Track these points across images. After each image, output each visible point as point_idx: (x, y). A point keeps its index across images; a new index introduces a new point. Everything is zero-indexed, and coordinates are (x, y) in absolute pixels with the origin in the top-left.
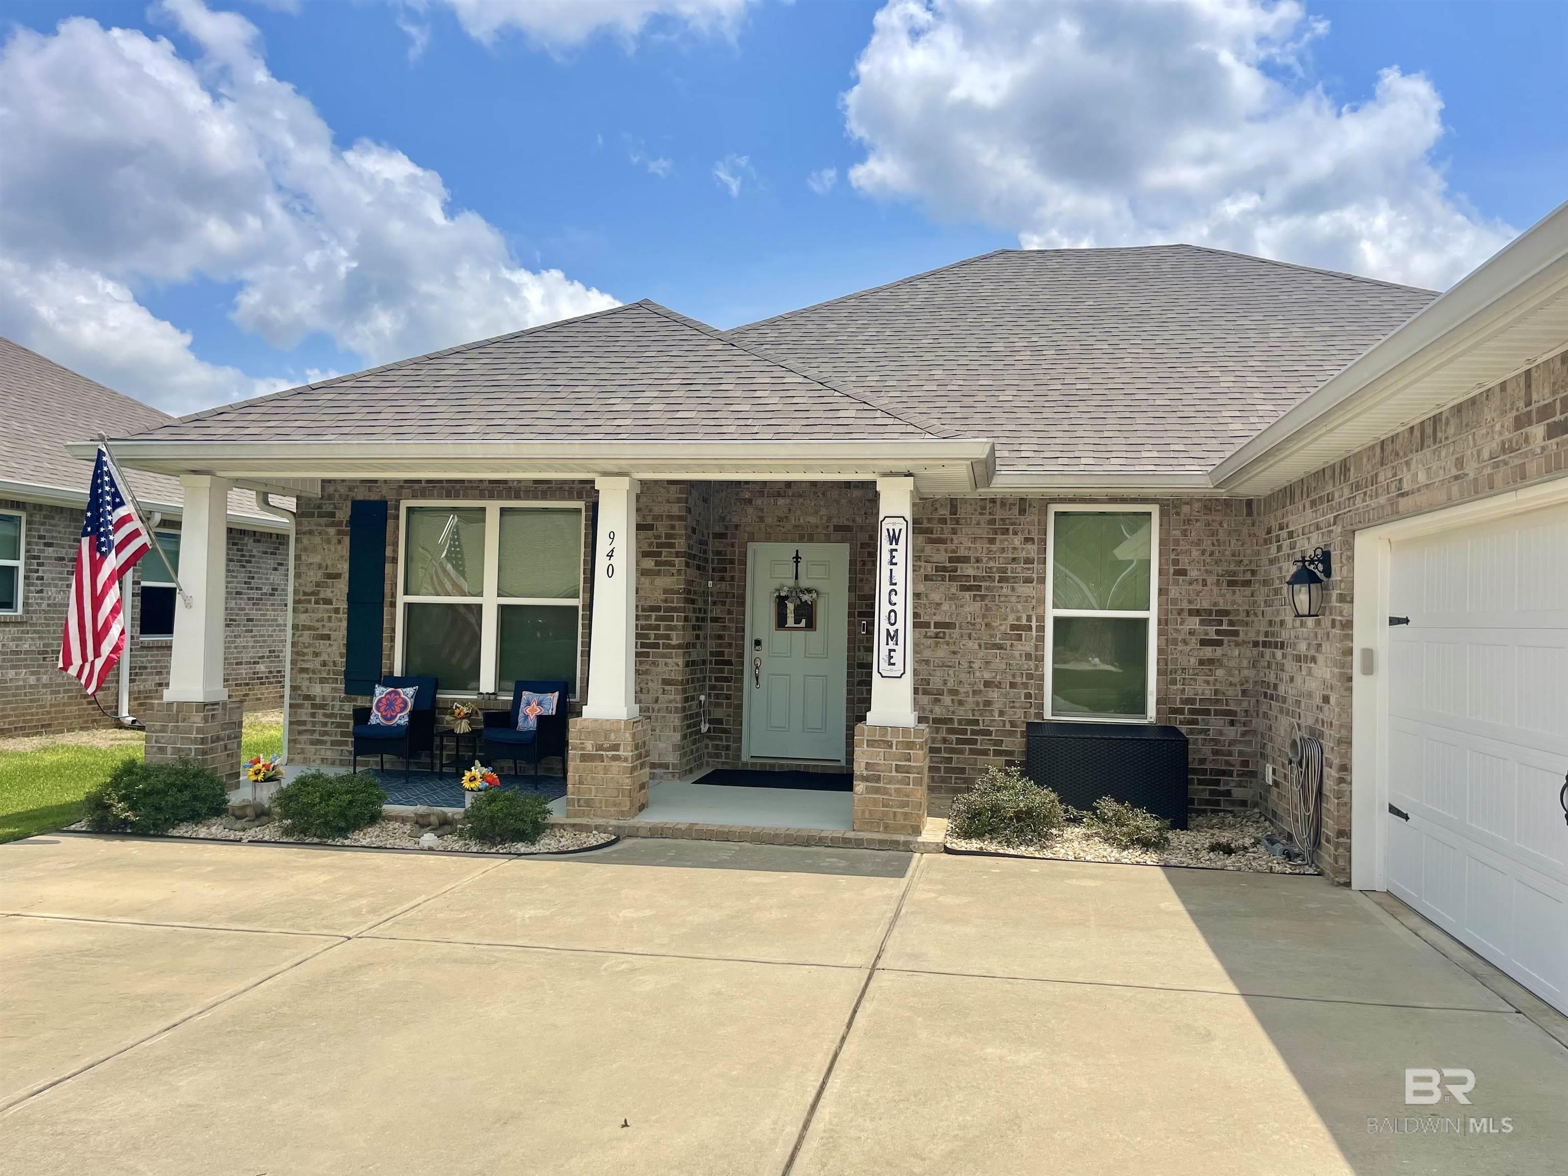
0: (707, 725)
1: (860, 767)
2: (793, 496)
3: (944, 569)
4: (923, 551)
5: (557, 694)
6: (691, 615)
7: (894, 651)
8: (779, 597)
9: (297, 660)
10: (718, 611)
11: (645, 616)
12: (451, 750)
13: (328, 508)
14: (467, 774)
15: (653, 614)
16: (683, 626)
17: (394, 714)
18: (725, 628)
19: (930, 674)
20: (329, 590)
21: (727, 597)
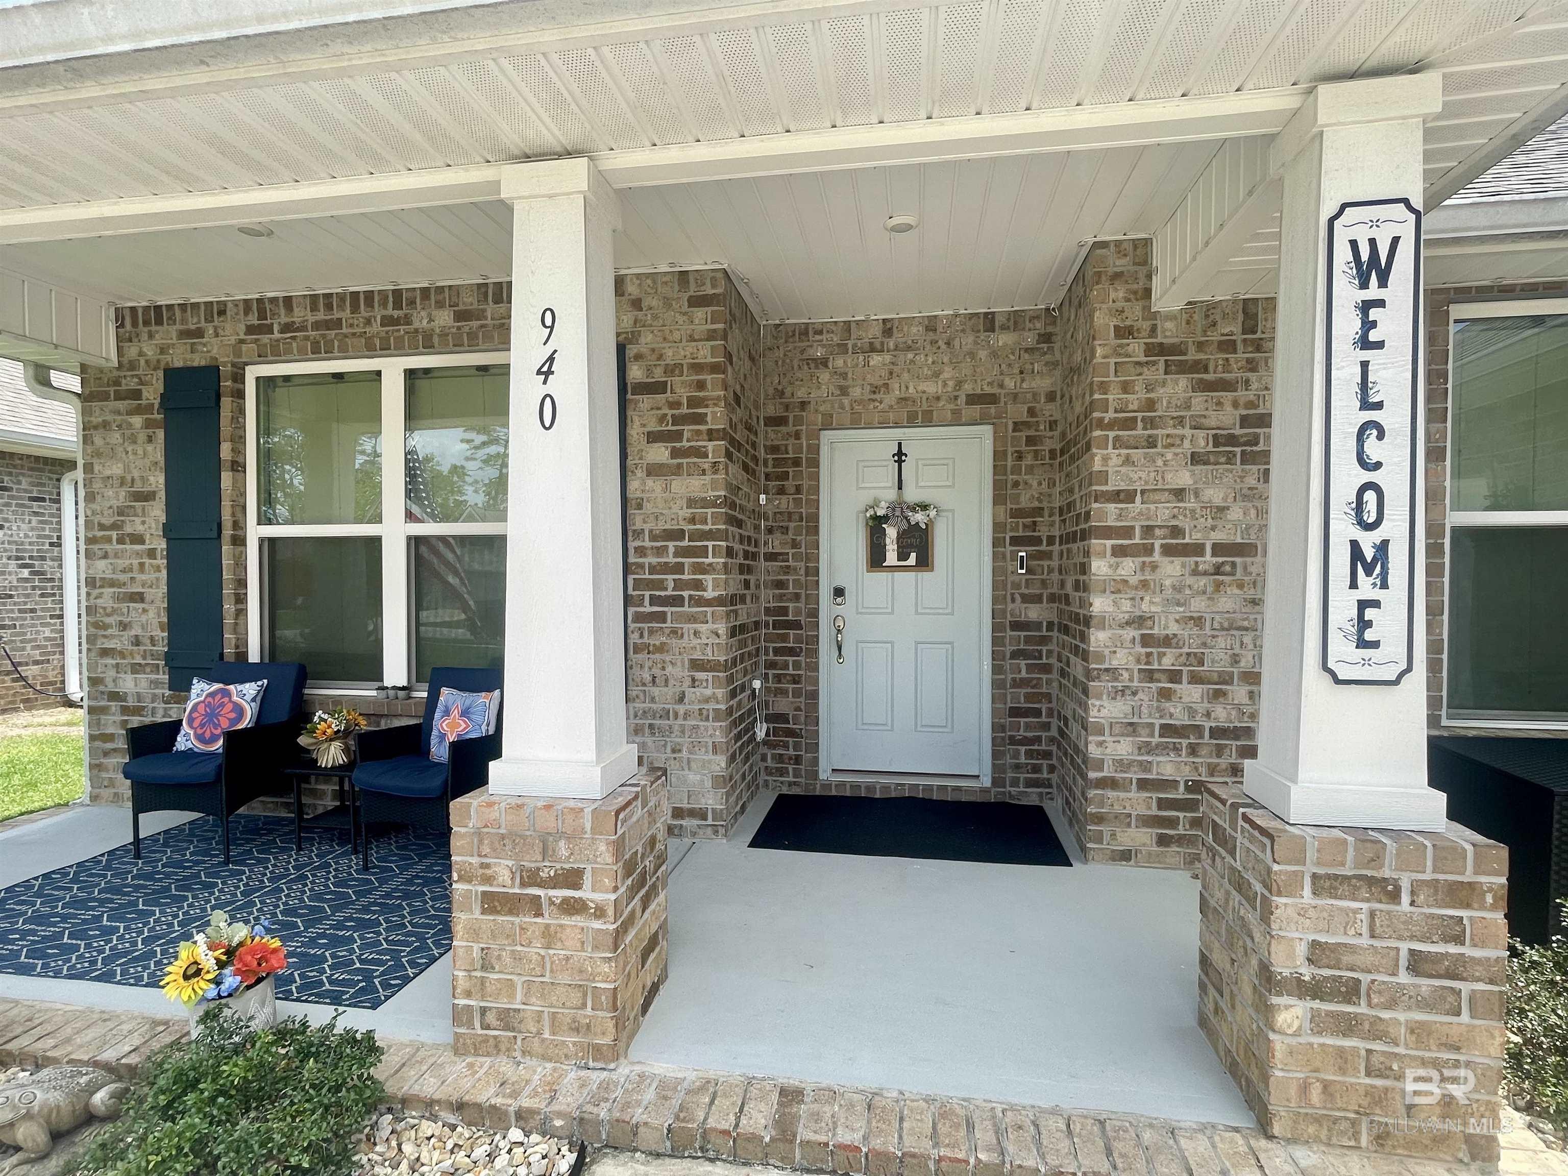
0: (765, 725)
1: (1291, 956)
2: (897, 346)
3: (1232, 440)
6: (737, 546)
7: (1376, 604)
8: (875, 518)
10: (776, 543)
11: (658, 548)
13: (130, 383)
15: (671, 545)
16: (725, 564)
18: (787, 570)
20: (138, 520)
21: (790, 520)
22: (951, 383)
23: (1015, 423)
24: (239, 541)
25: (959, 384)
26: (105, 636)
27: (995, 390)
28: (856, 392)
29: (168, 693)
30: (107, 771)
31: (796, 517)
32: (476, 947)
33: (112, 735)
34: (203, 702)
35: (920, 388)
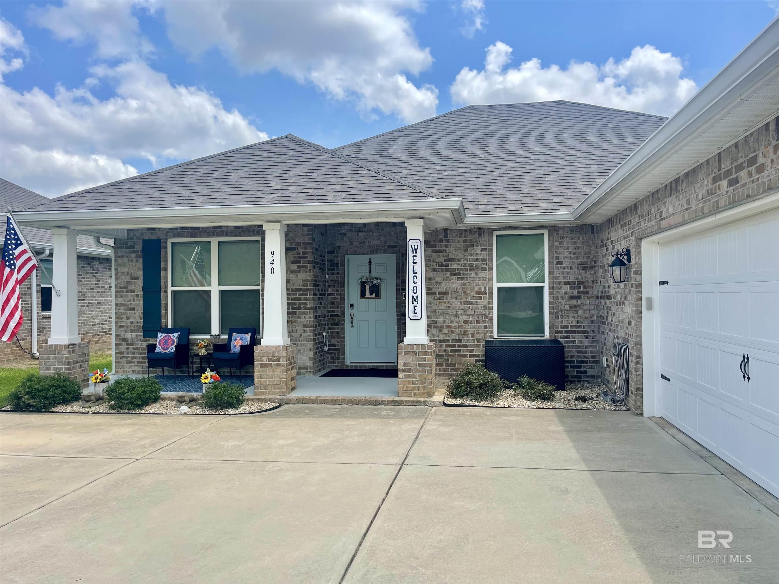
0: (328, 347)
1: (401, 365)
2: (367, 231)
3: (442, 265)
4: (432, 257)
5: (250, 334)
6: (317, 292)
7: (416, 306)
8: (362, 282)
9: (118, 321)
10: (331, 290)
11: (294, 293)
12: (198, 364)
13: (131, 244)
14: (203, 375)
15: (298, 293)
16: (313, 298)
17: (168, 347)
18: (335, 299)
19: (437, 318)
20: (133, 286)
21: (335, 283)
22: (383, 242)
24: (166, 292)
25: (386, 242)
26: (121, 321)
27: (396, 244)
28: (355, 244)
29: (142, 338)
30: (121, 363)
31: (338, 282)
33: (123, 352)
34: (163, 339)
35: (374, 243)
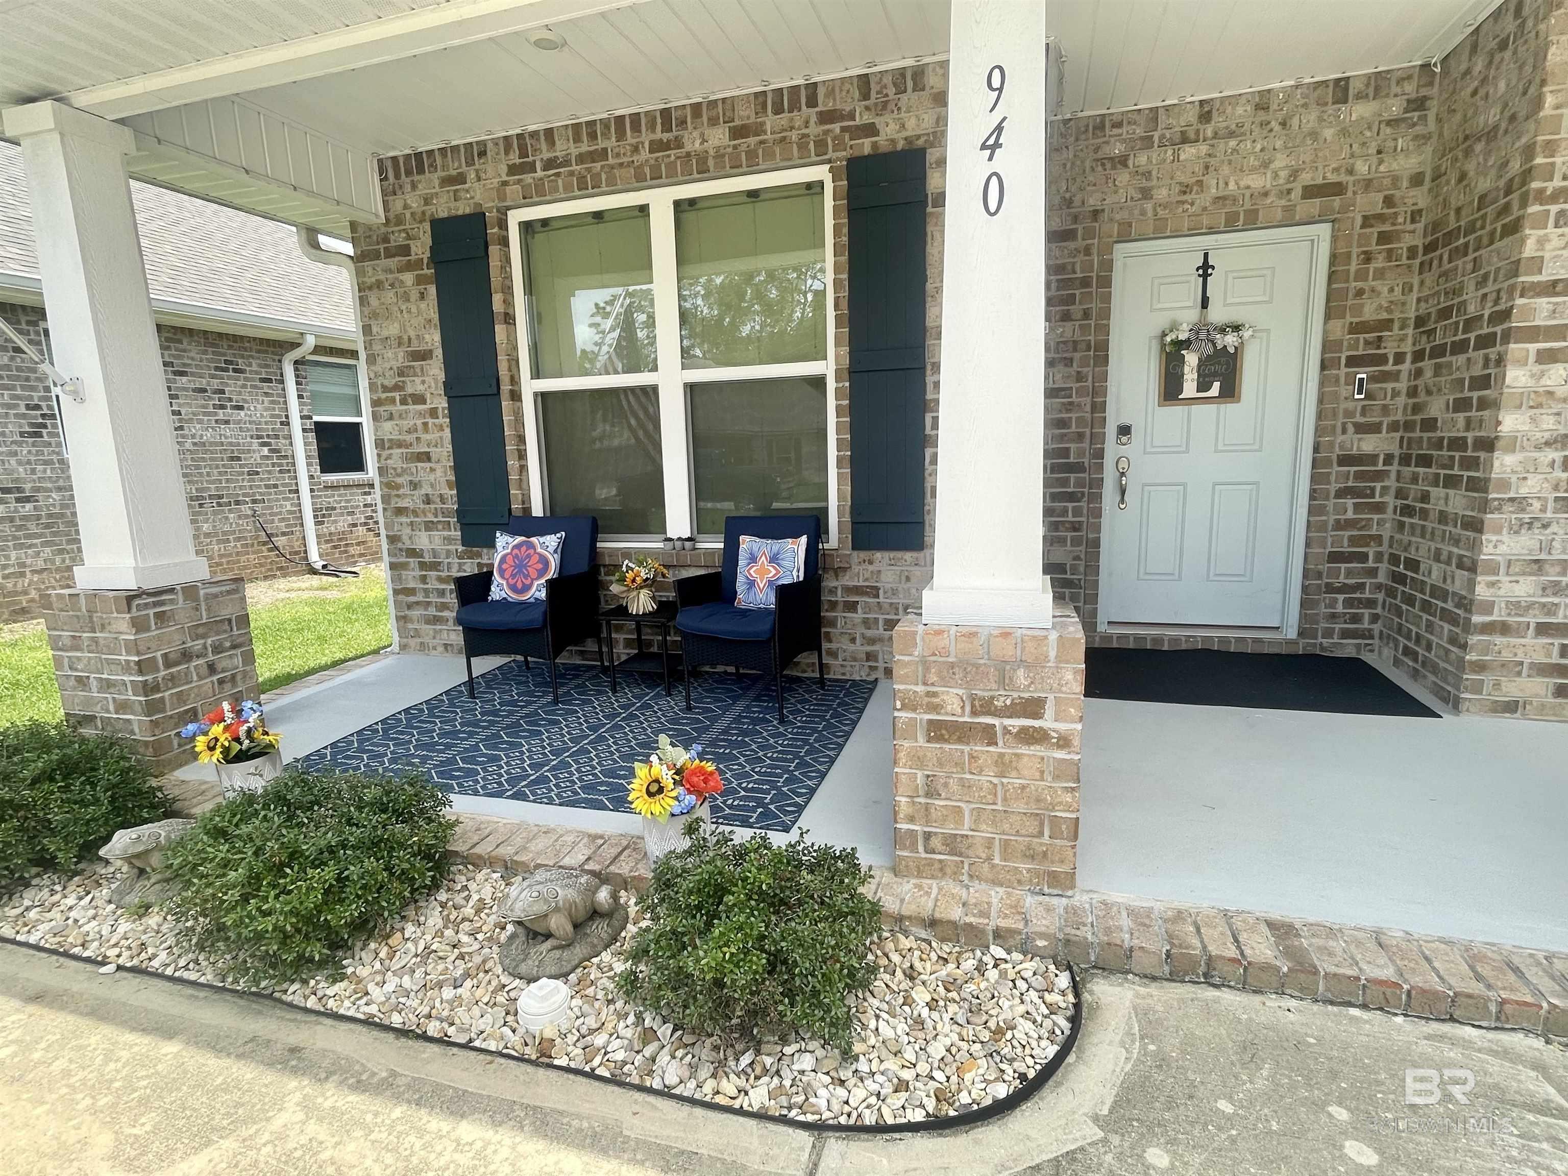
5: (804, 539)
8: (1170, 344)
10: (1058, 377)
14: (641, 770)
18: (1070, 407)
20: (418, 380)
21: (1075, 350)
22: (1283, 174)
23: (1365, 218)
24: (516, 396)
25: (1294, 174)
26: (398, 496)
27: (1343, 178)
28: (1161, 194)
29: (461, 548)
30: (411, 621)
31: (1083, 346)
32: (920, 774)
33: (414, 589)
34: (511, 553)
35: (1242, 184)
